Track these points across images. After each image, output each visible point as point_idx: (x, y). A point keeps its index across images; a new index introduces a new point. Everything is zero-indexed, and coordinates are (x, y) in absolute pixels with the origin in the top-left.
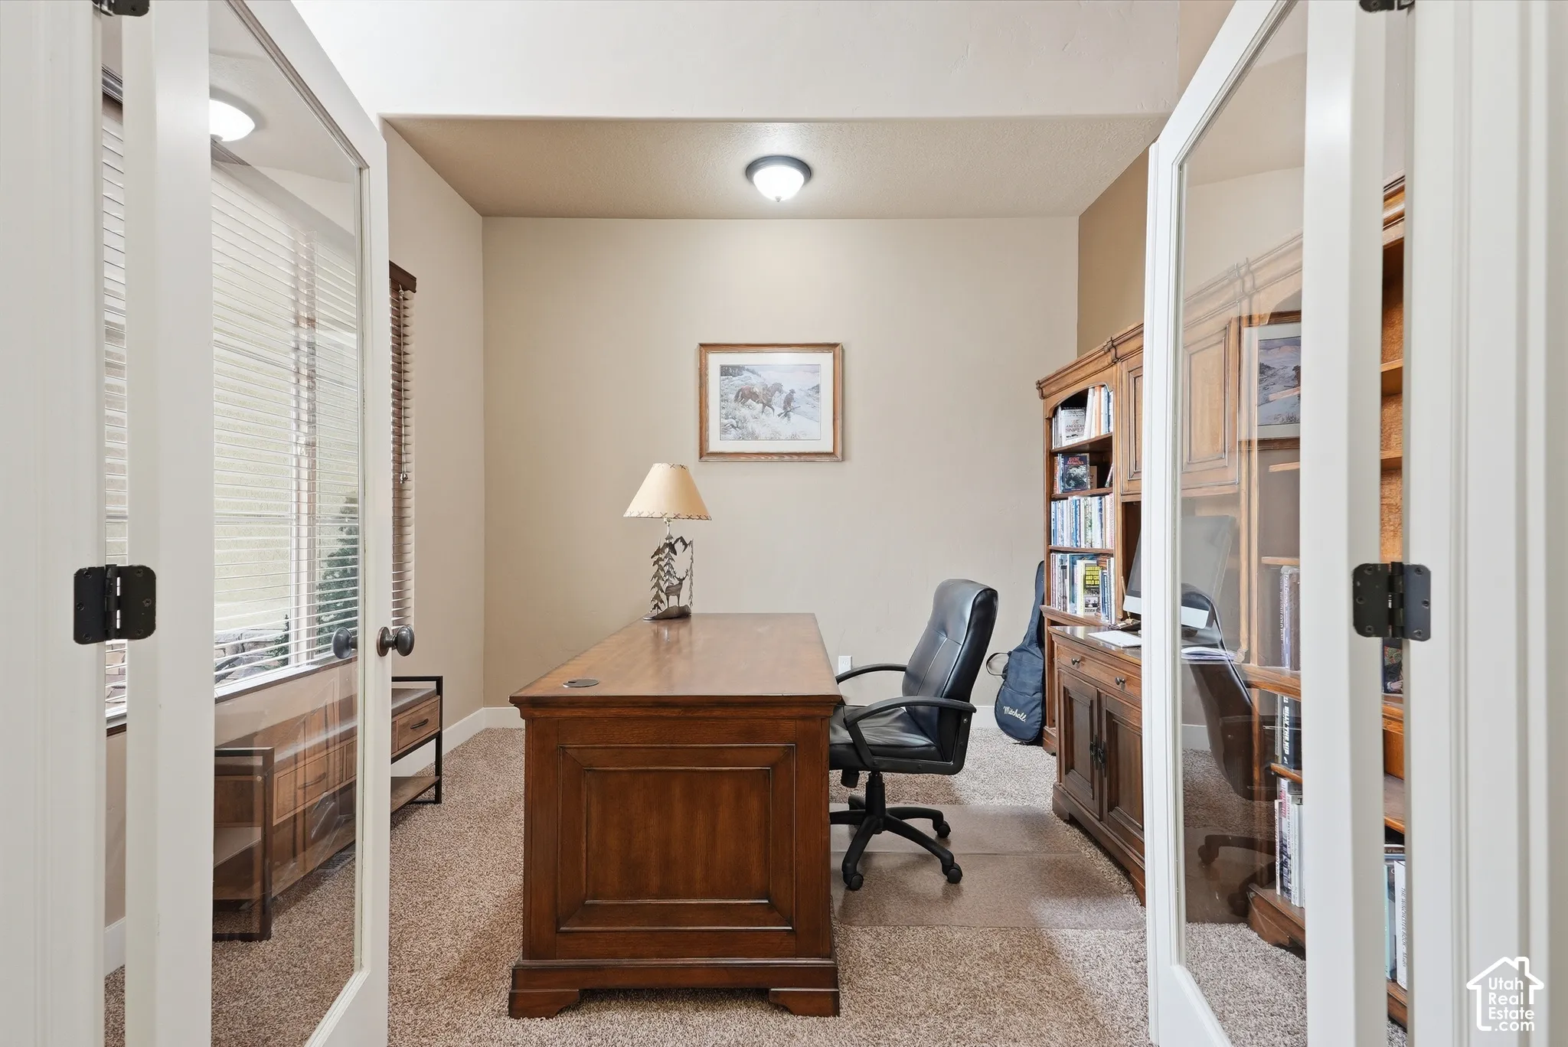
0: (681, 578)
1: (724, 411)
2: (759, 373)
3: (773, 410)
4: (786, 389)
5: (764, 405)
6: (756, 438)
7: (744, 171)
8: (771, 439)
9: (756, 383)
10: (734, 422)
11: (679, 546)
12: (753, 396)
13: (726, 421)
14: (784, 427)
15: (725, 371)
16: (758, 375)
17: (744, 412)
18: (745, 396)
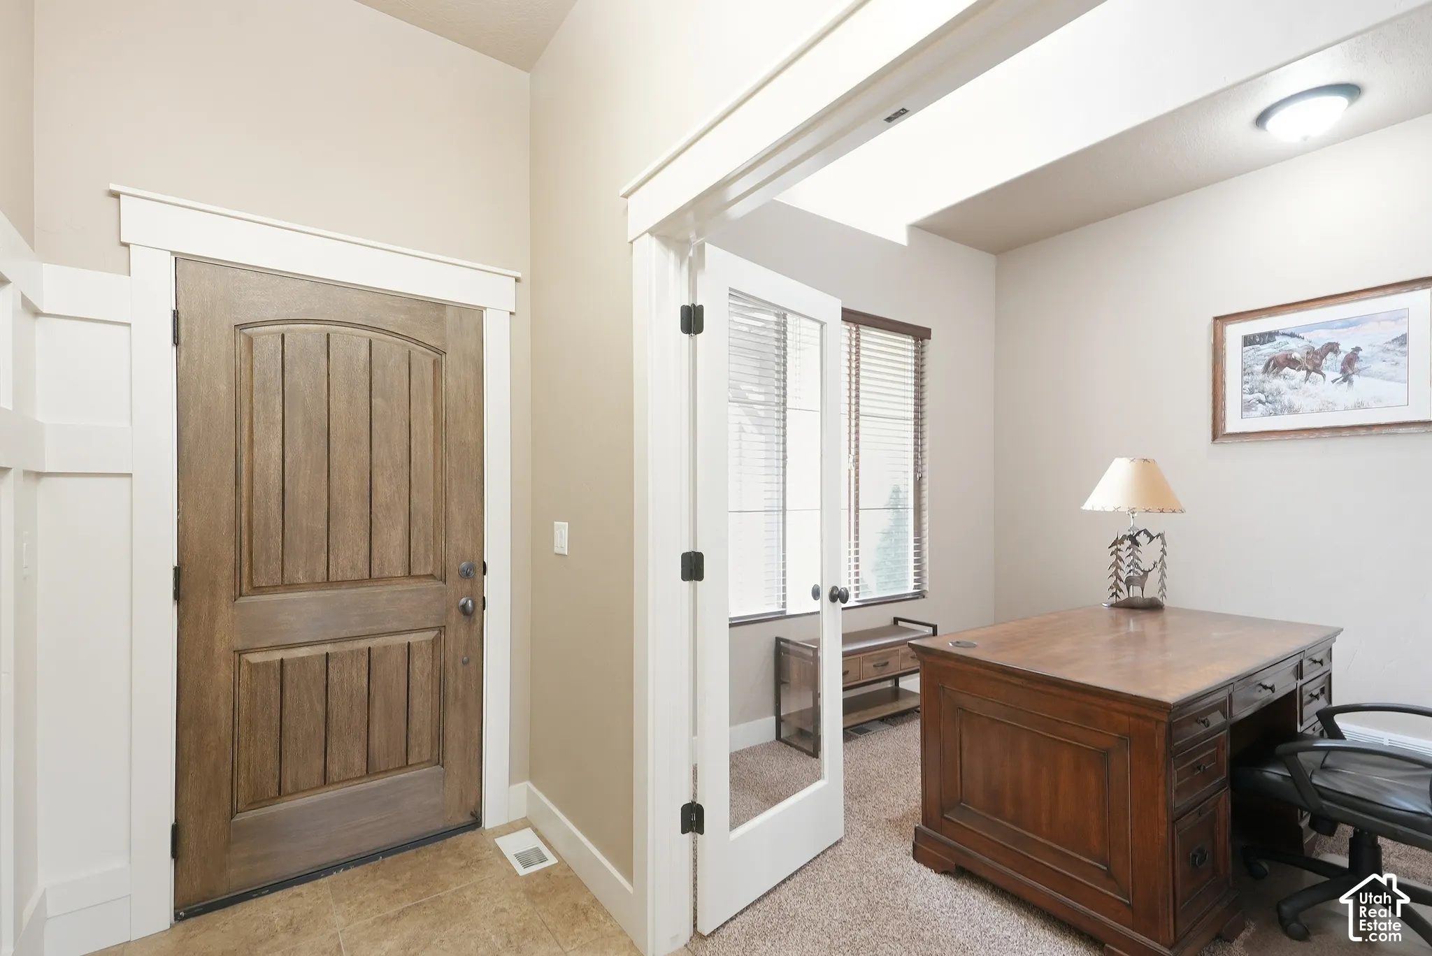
0: (1147, 569)
1: (1247, 386)
2: (1301, 335)
3: (1324, 376)
4: (1346, 348)
5: (1309, 372)
6: (1296, 412)
7: (1256, 119)
8: (1320, 411)
9: (1296, 348)
10: (1263, 398)
11: (1142, 539)
12: (1292, 363)
13: (1249, 397)
14: (1343, 394)
15: (1248, 341)
16: (1298, 337)
17: (1276, 383)
18: (1277, 365)
